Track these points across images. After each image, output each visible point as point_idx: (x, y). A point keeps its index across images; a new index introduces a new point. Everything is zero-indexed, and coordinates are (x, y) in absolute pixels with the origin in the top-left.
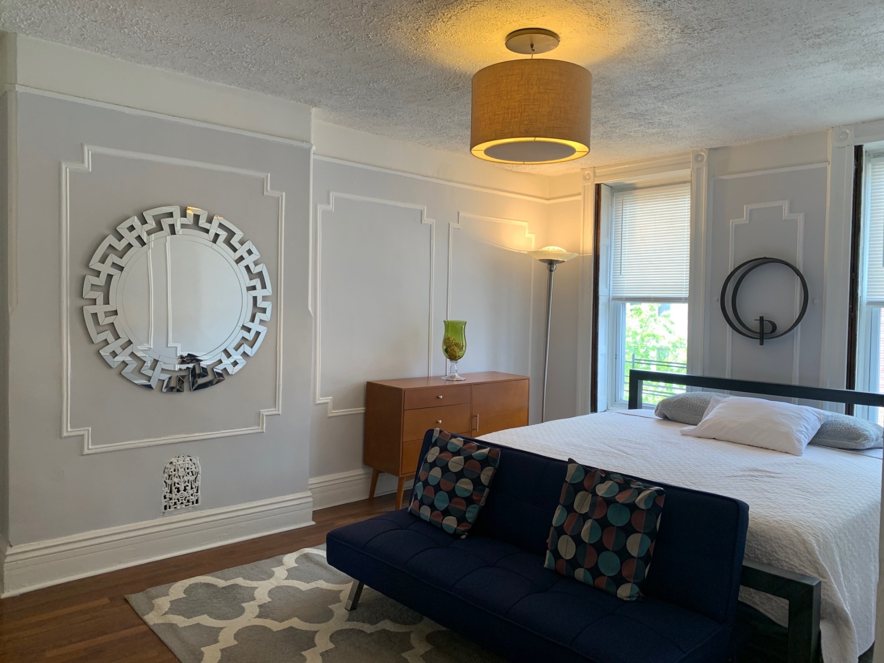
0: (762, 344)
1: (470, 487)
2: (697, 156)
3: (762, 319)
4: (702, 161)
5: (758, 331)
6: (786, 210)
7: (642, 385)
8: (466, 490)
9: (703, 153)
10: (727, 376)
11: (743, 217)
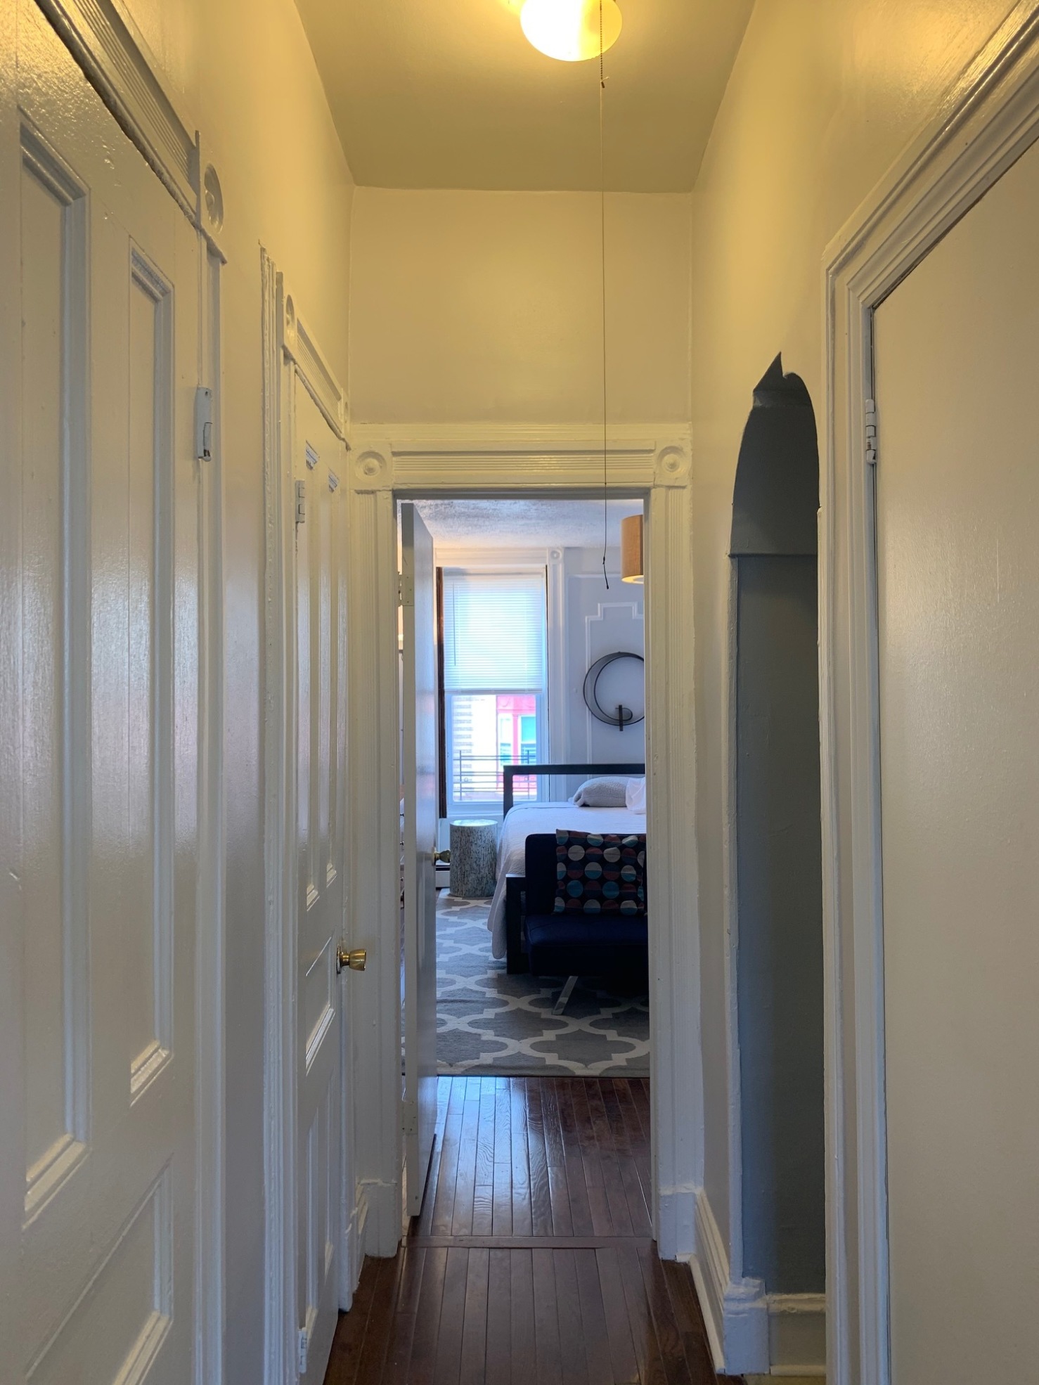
0: (621, 730)
1: (634, 872)
2: (553, 553)
3: (620, 707)
4: (558, 557)
5: (618, 718)
6: (636, 611)
7: (504, 773)
8: (632, 875)
9: (559, 552)
10: (589, 762)
11: (597, 614)
